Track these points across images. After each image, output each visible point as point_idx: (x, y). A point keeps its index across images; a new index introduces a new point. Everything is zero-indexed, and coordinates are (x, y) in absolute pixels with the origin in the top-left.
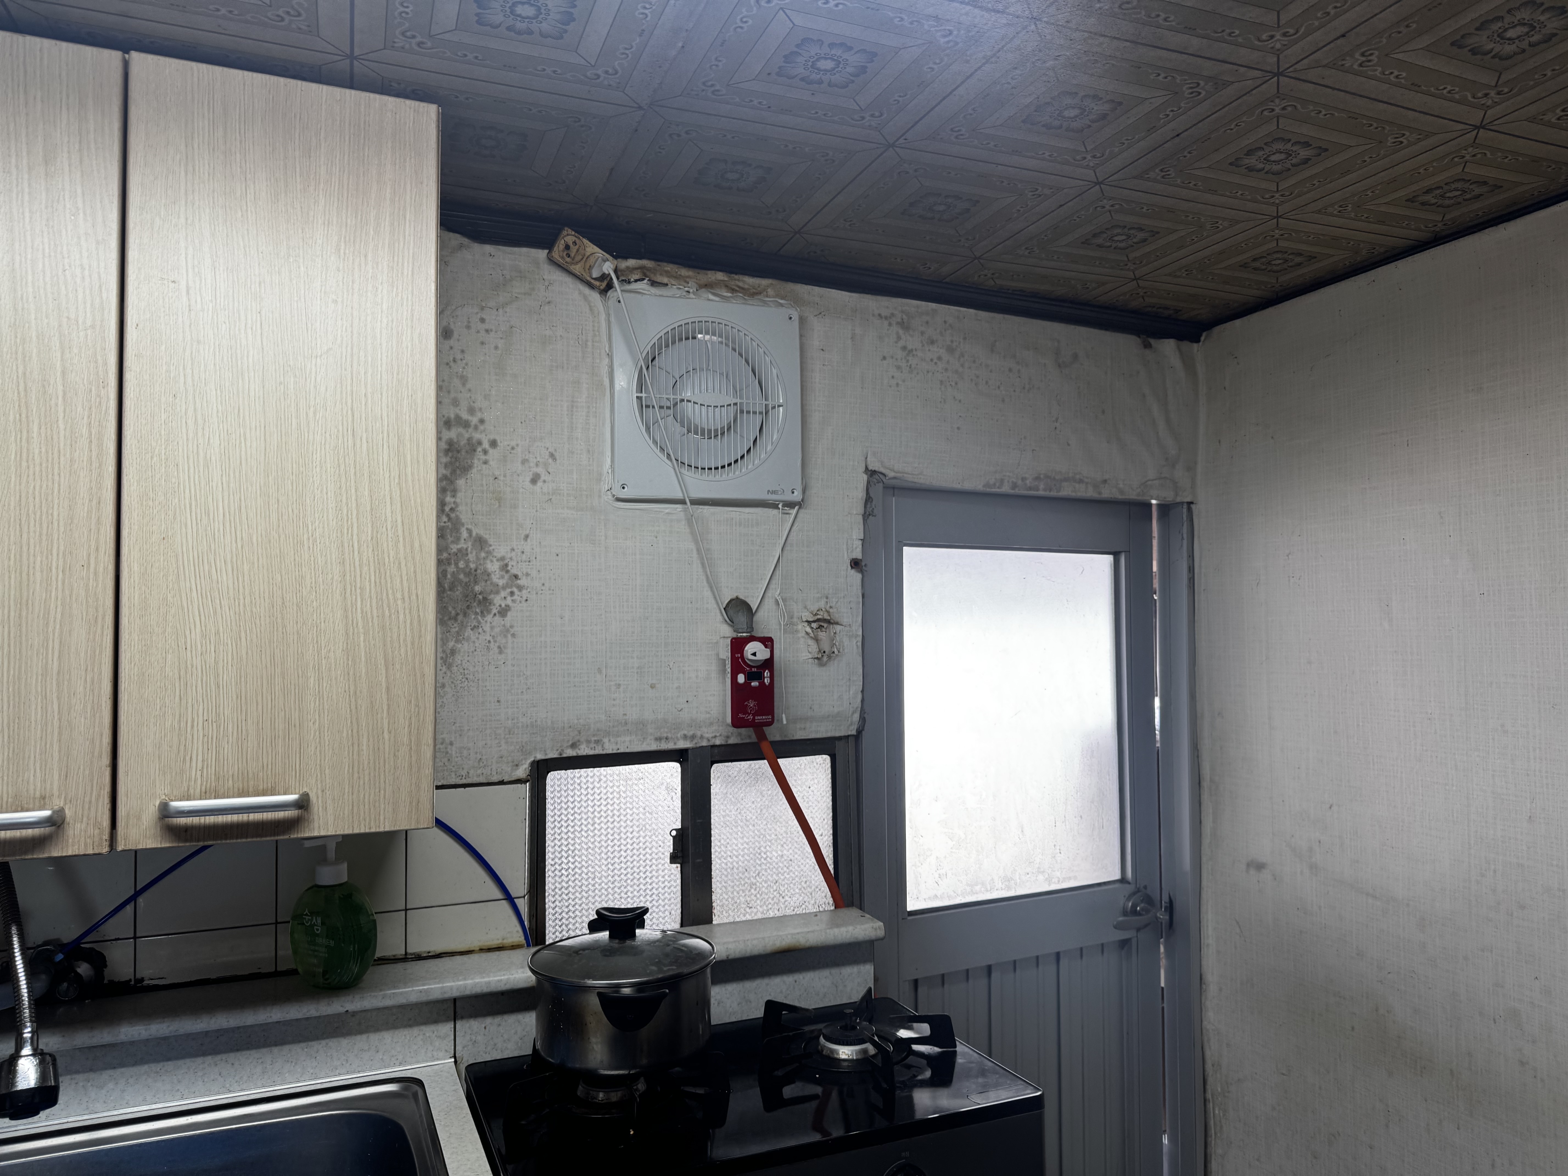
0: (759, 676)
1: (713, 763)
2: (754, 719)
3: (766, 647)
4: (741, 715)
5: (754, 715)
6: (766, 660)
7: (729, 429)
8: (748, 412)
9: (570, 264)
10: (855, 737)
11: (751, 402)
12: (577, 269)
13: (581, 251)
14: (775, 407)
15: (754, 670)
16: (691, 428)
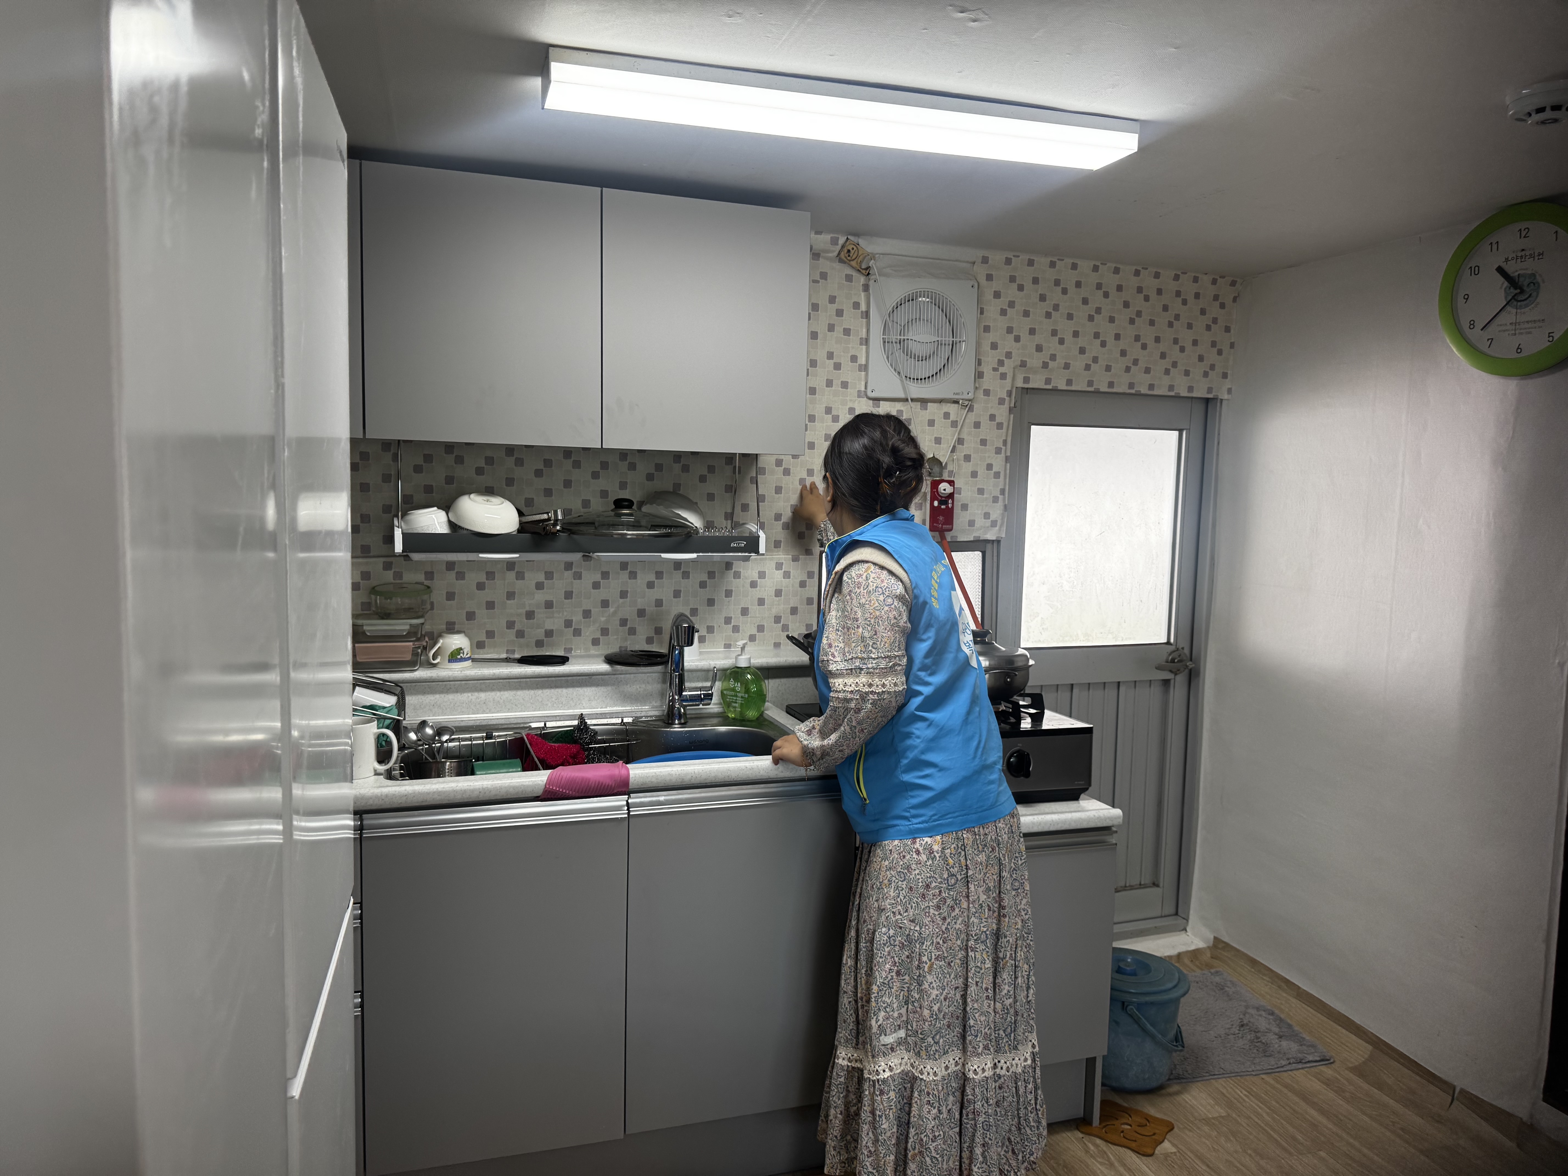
0: (946, 503)
2: (942, 527)
3: (951, 485)
4: (935, 524)
5: (942, 525)
6: (951, 494)
7: (933, 355)
8: (945, 344)
9: (850, 261)
10: (998, 542)
11: (947, 339)
12: (854, 263)
13: (856, 253)
14: (960, 342)
15: (943, 499)
16: (910, 355)
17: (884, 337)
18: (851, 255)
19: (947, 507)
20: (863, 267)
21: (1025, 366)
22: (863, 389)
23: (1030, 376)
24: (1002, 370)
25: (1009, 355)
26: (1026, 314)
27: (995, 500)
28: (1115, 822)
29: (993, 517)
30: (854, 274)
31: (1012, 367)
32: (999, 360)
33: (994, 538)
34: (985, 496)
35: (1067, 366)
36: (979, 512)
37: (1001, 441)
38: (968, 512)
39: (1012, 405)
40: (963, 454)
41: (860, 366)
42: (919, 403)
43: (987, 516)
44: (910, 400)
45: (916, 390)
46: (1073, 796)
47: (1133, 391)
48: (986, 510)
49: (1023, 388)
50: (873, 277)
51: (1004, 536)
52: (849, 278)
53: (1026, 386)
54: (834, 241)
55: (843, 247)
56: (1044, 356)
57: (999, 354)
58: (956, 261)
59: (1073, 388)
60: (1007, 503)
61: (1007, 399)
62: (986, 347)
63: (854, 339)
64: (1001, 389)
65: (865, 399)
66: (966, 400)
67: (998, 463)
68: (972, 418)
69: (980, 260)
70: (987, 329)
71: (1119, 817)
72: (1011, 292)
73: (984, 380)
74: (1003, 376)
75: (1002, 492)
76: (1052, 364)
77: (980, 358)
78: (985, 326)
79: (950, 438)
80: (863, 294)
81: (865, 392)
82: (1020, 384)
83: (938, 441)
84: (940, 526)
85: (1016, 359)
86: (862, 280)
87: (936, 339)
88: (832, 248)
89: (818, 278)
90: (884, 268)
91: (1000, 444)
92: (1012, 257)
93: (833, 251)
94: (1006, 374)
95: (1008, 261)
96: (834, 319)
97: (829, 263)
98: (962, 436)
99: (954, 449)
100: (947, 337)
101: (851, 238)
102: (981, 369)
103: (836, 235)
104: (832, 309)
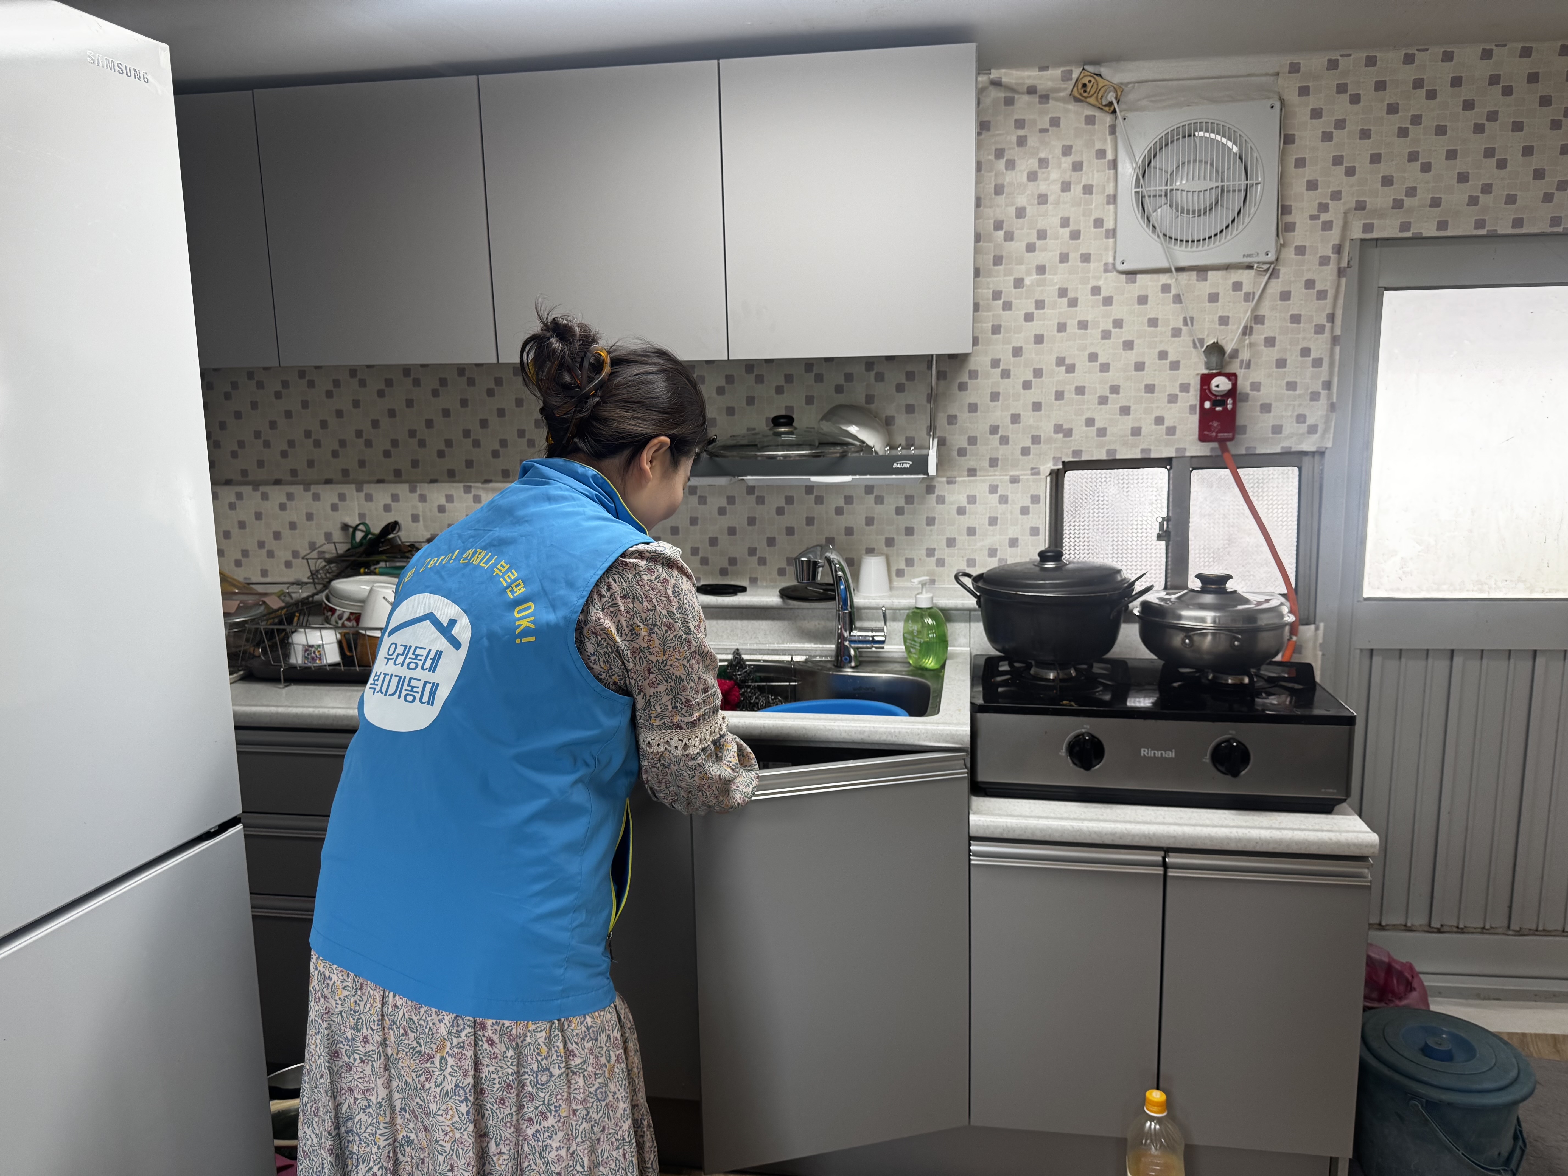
0: (1223, 403)
1: (1192, 469)
2: (1217, 436)
3: (1230, 380)
4: (1206, 433)
5: (1217, 433)
6: (1230, 390)
7: (1212, 207)
8: (1228, 191)
9: (1086, 98)
10: (1321, 453)
11: (1231, 183)
12: (1092, 100)
13: (1095, 86)
14: (1253, 185)
16: (1181, 210)
17: (1137, 190)
18: (1088, 90)
19: (1225, 409)
20: (1106, 103)
21: (1364, 208)
22: (1111, 260)
23: (1375, 222)
24: (1324, 217)
25: (1336, 196)
26: (1365, 134)
27: (1315, 396)
28: (1369, 852)
29: (1310, 421)
30: (1098, 114)
31: (1342, 211)
32: (1320, 204)
33: (1313, 449)
34: (1297, 392)
35: (1436, 203)
36: (1289, 414)
37: (1324, 315)
38: (1272, 414)
39: (1344, 264)
40: (1263, 337)
41: (1107, 231)
42: (1193, 273)
43: (1301, 419)
44: (1173, 270)
45: (1186, 256)
48: (1301, 411)
49: (1363, 240)
50: (1119, 115)
52: (1090, 120)
53: (1368, 236)
54: (1066, 76)
55: (1077, 80)
56: (1397, 191)
57: (1321, 195)
58: (1250, 75)
59: (1449, 233)
60: (1335, 400)
61: (1334, 257)
62: (1297, 187)
63: (1098, 199)
64: (1323, 244)
65: (1114, 273)
66: (1264, 263)
67: (1320, 346)
68: (1276, 287)
69: (1287, 69)
70: (1300, 163)
71: (1374, 845)
72: (1341, 107)
73: (1296, 233)
75: (1327, 385)
76: (1408, 202)
77: (1288, 203)
78: (1297, 160)
79: (1241, 315)
80: (1109, 138)
81: (1114, 265)
82: (1357, 233)
83: (1224, 321)
84: (1214, 434)
85: (1349, 200)
86: (1108, 119)
87: (1214, 185)
88: (1064, 85)
89: (1047, 126)
90: (1139, 100)
91: (1323, 320)
92: (1339, 58)
93: (1065, 89)
94: (1331, 222)
95: (1333, 65)
96: (1069, 175)
97: (1061, 105)
98: (1261, 312)
99: (1247, 331)
100: (1234, 180)
101: (1090, 68)
102: (1289, 219)
103: (1068, 68)
104: (1067, 162)
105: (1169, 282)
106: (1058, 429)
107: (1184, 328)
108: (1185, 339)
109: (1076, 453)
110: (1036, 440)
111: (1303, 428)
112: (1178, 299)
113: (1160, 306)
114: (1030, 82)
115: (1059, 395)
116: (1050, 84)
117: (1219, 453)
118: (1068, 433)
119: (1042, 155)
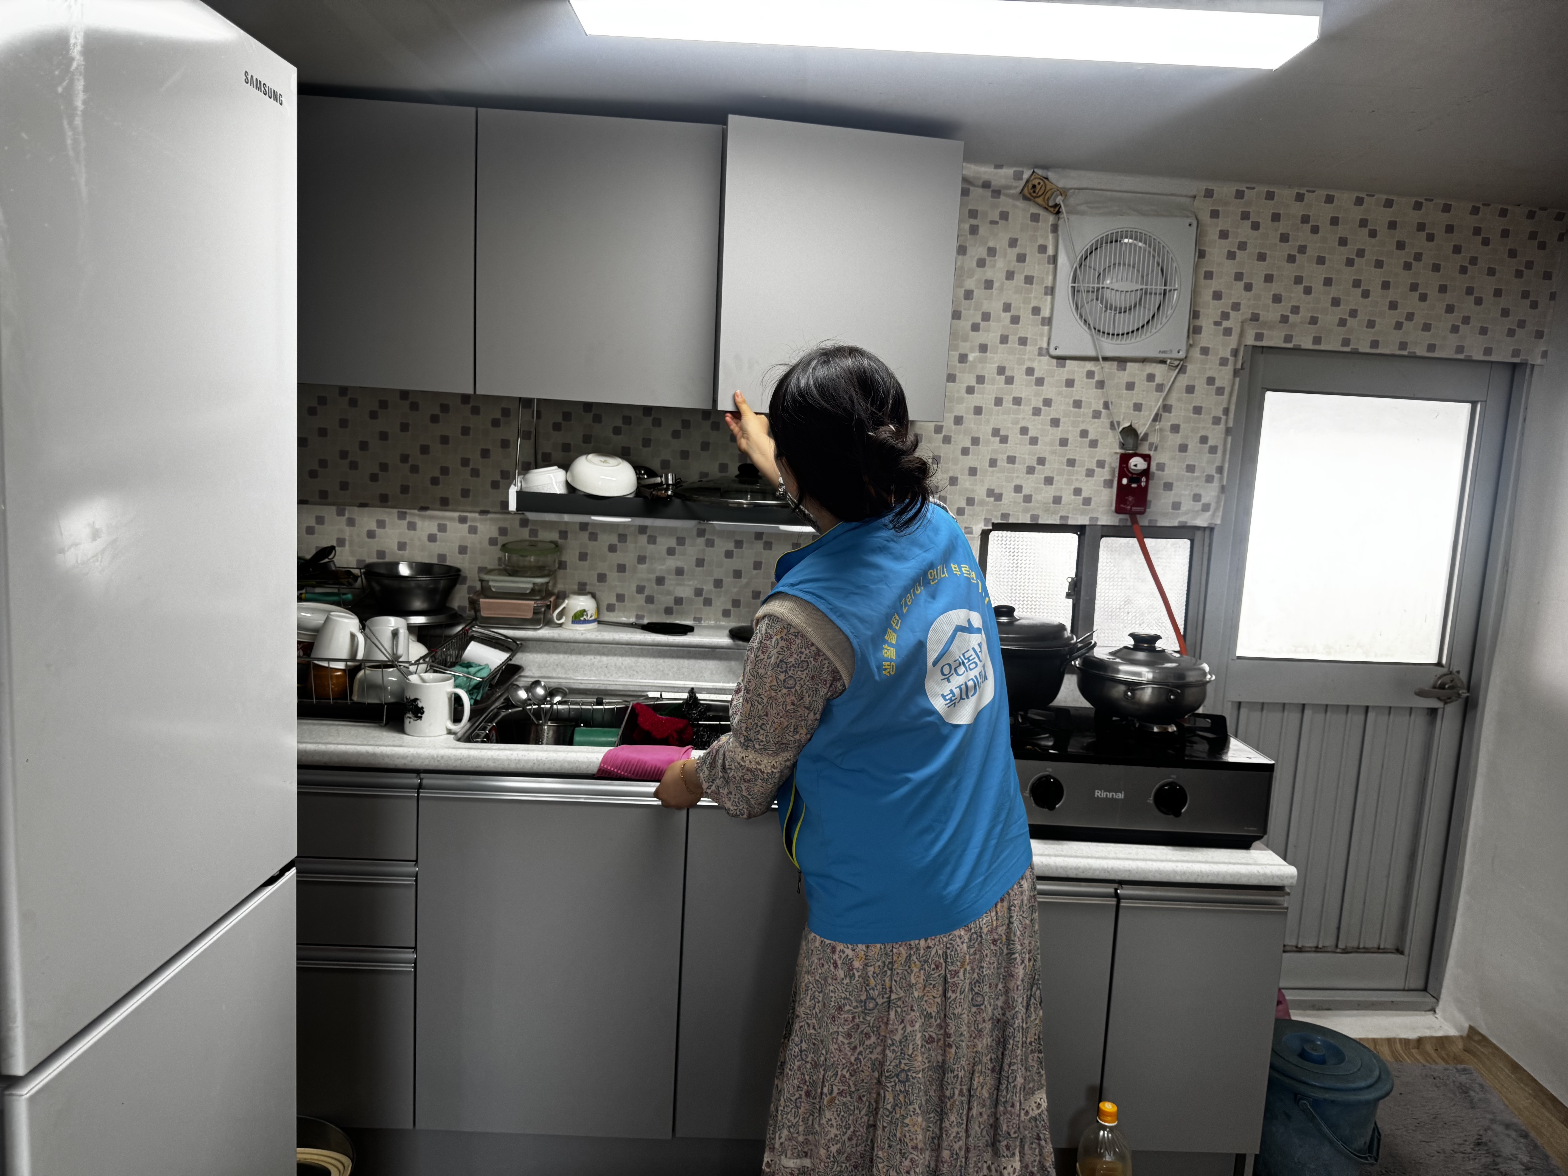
0: (1138, 481)
1: (1103, 536)
2: (1131, 509)
3: (1145, 460)
4: (1122, 506)
5: (1131, 506)
6: (1144, 470)
7: (1135, 306)
8: (1151, 294)
10: (1211, 529)
11: (1154, 287)
12: (1040, 200)
13: (1043, 188)
14: (1170, 290)
15: (1134, 476)
16: (1108, 307)
17: (1074, 285)
18: (1037, 191)
19: (1140, 486)
20: (1050, 204)
21: (1258, 320)
22: (1045, 345)
23: (1265, 332)
24: (1226, 324)
25: (1236, 307)
26: (1262, 257)
27: (1209, 479)
28: (1286, 883)
29: (1205, 500)
30: (1042, 212)
31: (1240, 321)
32: (1223, 312)
33: (1205, 524)
34: (1195, 474)
35: (1314, 321)
36: (1187, 493)
37: (1221, 409)
38: (1173, 492)
39: (1239, 366)
40: (1170, 424)
41: (1043, 319)
42: (1116, 363)
43: (1197, 498)
44: (1101, 359)
45: (1111, 348)
46: (1243, 843)
47: (1405, 353)
48: (1197, 491)
49: (1254, 347)
50: (1062, 216)
51: (1218, 522)
52: (1035, 218)
53: (1259, 344)
54: (1018, 176)
55: (1028, 181)
56: (1284, 308)
57: (1224, 305)
58: (1172, 195)
59: (1322, 347)
60: (1225, 483)
61: (1231, 359)
62: (1206, 296)
63: (1037, 288)
64: (1223, 347)
65: (1047, 357)
66: (1176, 359)
67: (1216, 435)
68: (1183, 381)
69: (1203, 193)
70: (1209, 275)
71: (1292, 877)
72: (1244, 231)
73: (1202, 335)
74: (1228, 332)
75: (1220, 470)
76: (1292, 318)
77: (1197, 309)
78: (1206, 272)
79: (1153, 404)
80: (1051, 236)
81: (1048, 350)
82: (1250, 341)
83: (1138, 407)
84: (1129, 507)
85: (1246, 312)
86: (1051, 219)
87: (1140, 287)
88: (1015, 184)
89: (997, 218)
90: (1078, 205)
91: (1219, 413)
92: (1246, 190)
93: (1016, 187)
94: (1231, 329)
95: (1240, 195)
96: (1014, 265)
97: (1011, 201)
98: (1169, 402)
99: (1157, 418)
100: (1156, 285)
101: (1039, 172)
102: (1198, 323)
103: (1020, 169)
104: (1013, 253)
105: (1093, 369)
106: (990, 493)
107: (1103, 411)
108: (1104, 420)
109: (1005, 516)
110: (970, 501)
111: (1198, 506)
112: (1101, 385)
113: (1084, 390)
114: (986, 177)
115: (993, 463)
116: (1003, 182)
117: (1129, 523)
118: (999, 497)
119: (991, 244)
